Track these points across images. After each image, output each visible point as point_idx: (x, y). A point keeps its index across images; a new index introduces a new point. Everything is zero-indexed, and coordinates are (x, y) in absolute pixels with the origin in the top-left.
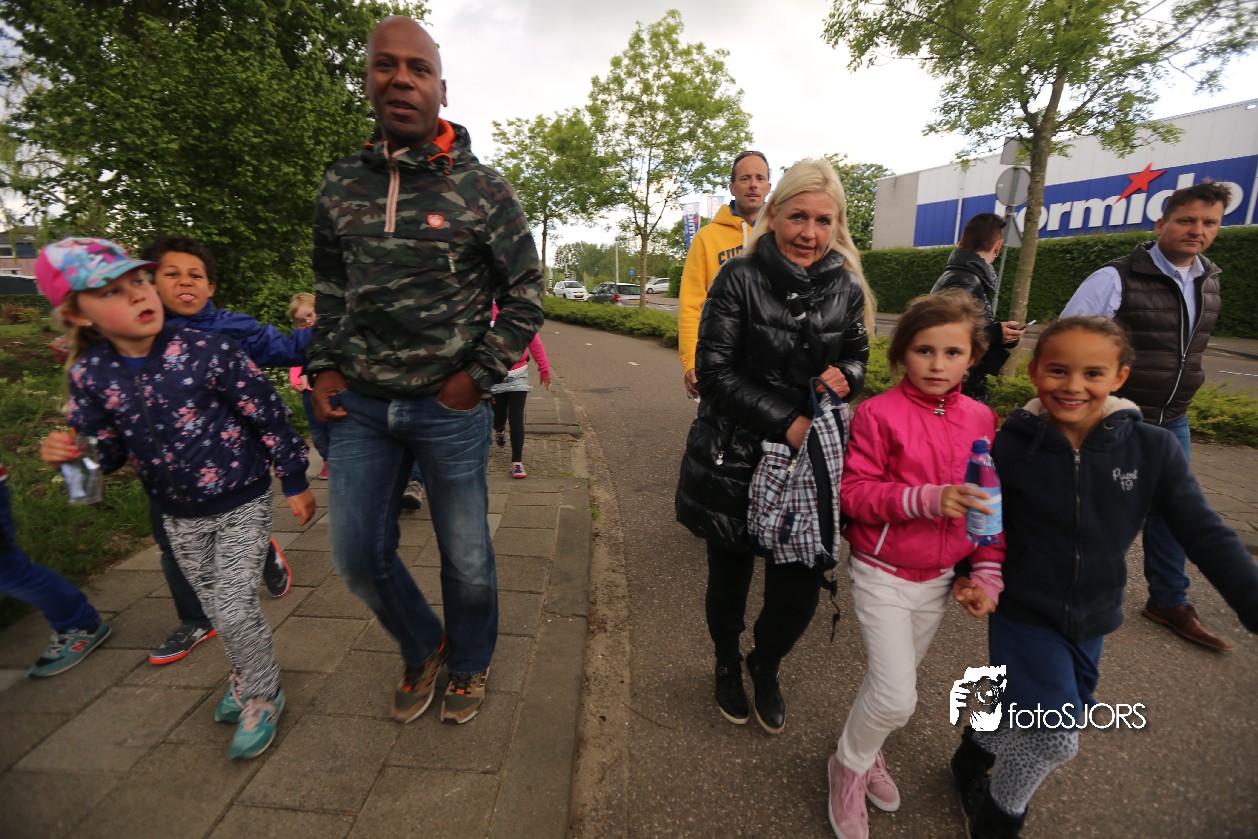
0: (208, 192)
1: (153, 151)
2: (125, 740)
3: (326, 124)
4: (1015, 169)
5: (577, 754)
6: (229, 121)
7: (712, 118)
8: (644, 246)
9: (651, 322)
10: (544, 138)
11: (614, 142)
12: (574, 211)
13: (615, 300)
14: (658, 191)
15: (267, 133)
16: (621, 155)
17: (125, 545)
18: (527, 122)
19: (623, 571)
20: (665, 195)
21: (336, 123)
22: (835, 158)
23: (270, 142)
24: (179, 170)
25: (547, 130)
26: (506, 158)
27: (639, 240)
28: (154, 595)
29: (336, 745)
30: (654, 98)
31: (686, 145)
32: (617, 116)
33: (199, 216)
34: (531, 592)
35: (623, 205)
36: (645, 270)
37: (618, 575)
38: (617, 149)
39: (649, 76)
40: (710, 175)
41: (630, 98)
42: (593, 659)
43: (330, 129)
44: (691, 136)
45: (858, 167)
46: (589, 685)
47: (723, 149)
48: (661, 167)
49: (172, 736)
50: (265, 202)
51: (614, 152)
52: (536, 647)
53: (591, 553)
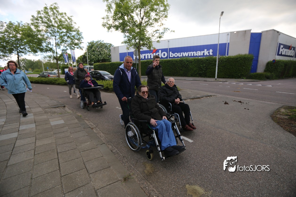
4: (136, 50)
7: (72, 32)
8: (57, 62)
10: (13, 29)
12: (29, 52)
13: (48, 76)
16: (45, 38)
18: (5, 23)
22: (100, 41)
25: (14, 26)
30: (54, 24)
32: (42, 27)
35: (49, 52)
37: (90, 123)
39: (52, 18)
40: (73, 45)
41: (46, 23)
42: (94, 132)
45: (106, 43)
47: (76, 39)
53: (84, 121)
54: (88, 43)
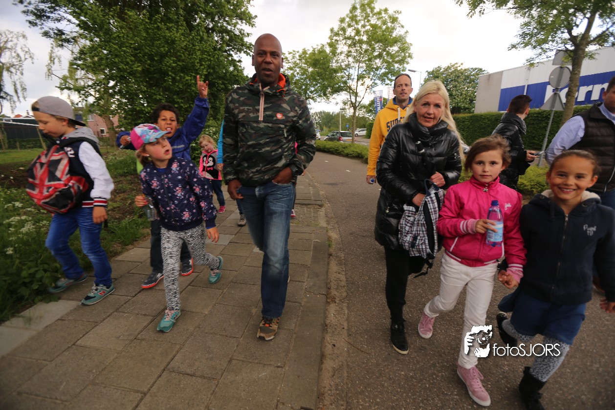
0: (153, 89)
1: (131, 71)
2: (120, 336)
3: (206, 56)
4: (561, 67)
5: (321, 362)
6: (163, 56)
7: (391, 47)
8: (354, 113)
9: (357, 150)
10: (306, 59)
11: (341, 61)
12: (320, 96)
13: (339, 140)
14: (362, 84)
15: (179, 61)
16: (344, 67)
17: (119, 249)
18: (298, 52)
19: (344, 273)
20: (366, 87)
21: (209, 55)
22: (456, 66)
23: (180, 66)
24: (141, 80)
25: (307, 56)
26: (287, 70)
27: (352, 110)
28: (131, 272)
29: (209, 348)
30: (361, 37)
31: (377, 61)
32: (342, 48)
33: (150, 101)
34: (299, 281)
35: (344, 92)
36: (355, 125)
37: (341, 275)
38: (342, 64)
39: (359, 26)
40: (390, 76)
41: (349, 38)
42: (329, 316)
43: (207, 58)
44: (380, 56)
45: (468, 69)
46: (327, 329)
47: (397, 62)
48: (364, 73)
49: (139, 336)
50: (177, 93)
51: (341, 65)
52: (301, 308)
53: (328, 264)
54: (427, 73)
